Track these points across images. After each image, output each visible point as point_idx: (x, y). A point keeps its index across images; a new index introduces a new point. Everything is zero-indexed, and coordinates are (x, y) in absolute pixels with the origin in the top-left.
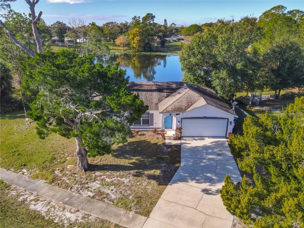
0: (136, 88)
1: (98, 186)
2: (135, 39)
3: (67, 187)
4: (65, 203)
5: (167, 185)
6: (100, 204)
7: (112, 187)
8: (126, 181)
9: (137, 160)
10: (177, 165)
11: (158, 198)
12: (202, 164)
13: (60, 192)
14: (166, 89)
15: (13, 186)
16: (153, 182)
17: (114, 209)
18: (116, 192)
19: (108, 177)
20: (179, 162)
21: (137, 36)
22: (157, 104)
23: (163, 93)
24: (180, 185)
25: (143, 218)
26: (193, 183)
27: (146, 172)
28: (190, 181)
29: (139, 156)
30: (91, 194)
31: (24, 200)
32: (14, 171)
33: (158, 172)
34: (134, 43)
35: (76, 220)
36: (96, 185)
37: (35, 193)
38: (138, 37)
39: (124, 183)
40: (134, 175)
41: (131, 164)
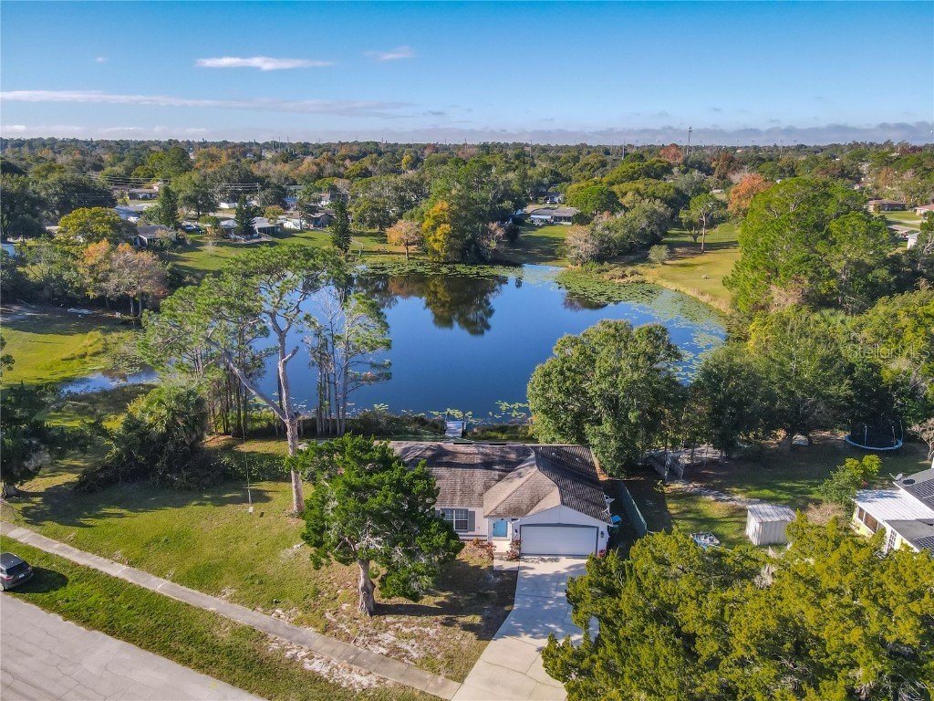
1: (393, 639)
2: (439, 231)
3: (348, 639)
4: (351, 662)
5: (490, 640)
6: (398, 665)
7: (413, 641)
8: (432, 632)
9: (446, 597)
10: (507, 608)
11: (477, 658)
12: (546, 608)
13: (340, 646)
14: (500, 463)
15: (271, 636)
16: (470, 634)
17: (417, 672)
18: (419, 648)
19: (406, 624)
20: (512, 603)
21: (445, 222)
22: (481, 495)
24: (509, 640)
25: (456, 684)
26: (526, 638)
27: (461, 619)
28: (523, 635)
29: (451, 590)
30: (385, 651)
31: (294, 657)
32: (264, 613)
33: (477, 620)
34: (436, 241)
35: (370, 684)
36: (389, 637)
37: (306, 647)
38: (448, 226)
39: (428, 635)
40: (442, 623)
41: (438, 604)
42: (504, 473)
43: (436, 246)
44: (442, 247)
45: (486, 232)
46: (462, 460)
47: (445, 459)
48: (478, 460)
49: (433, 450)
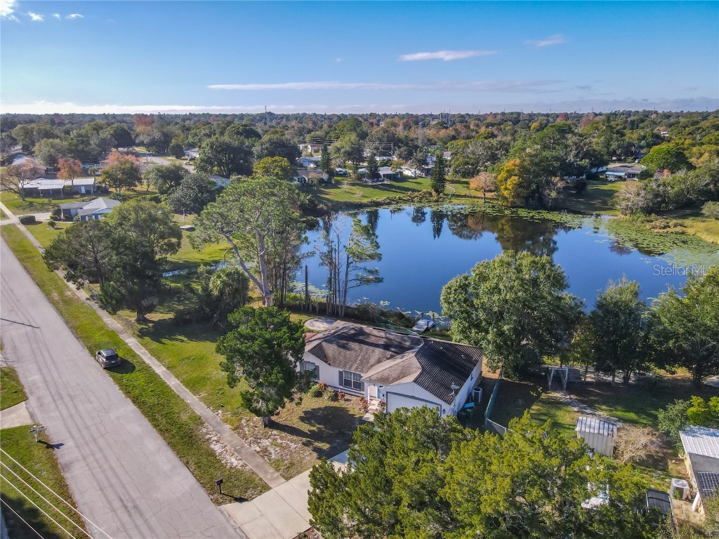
1: (268, 444)
2: (509, 182)
3: (245, 437)
4: (235, 450)
6: (260, 460)
7: (278, 449)
8: (293, 446)
9: (318, 428)
11: (307, 469)
13: (237, 439)
15: (206, 424)
17: (267, 466)
18: (278, 453)
19: (282, 438)
21: (516, 175)
22: (372, 366)
23: (388, 352)
25: (284, 480)
29: (324, 425)
30: (258, 449)
31: (210, 439)
32: (212, 410)
34: (506, 189)
35: (237, 466)
36: (266, 442)
37: (219, 435)
38: (516, 178)
39: (290, 447)
40: (303, 444)
41: (309, 431)
42: (395, 354)
43: (506, 193)
44: (510, 194)
45: (548, 183)
46: (372, 340)
47: (361, 338)
48: (381, 342)
49: (356, 330)
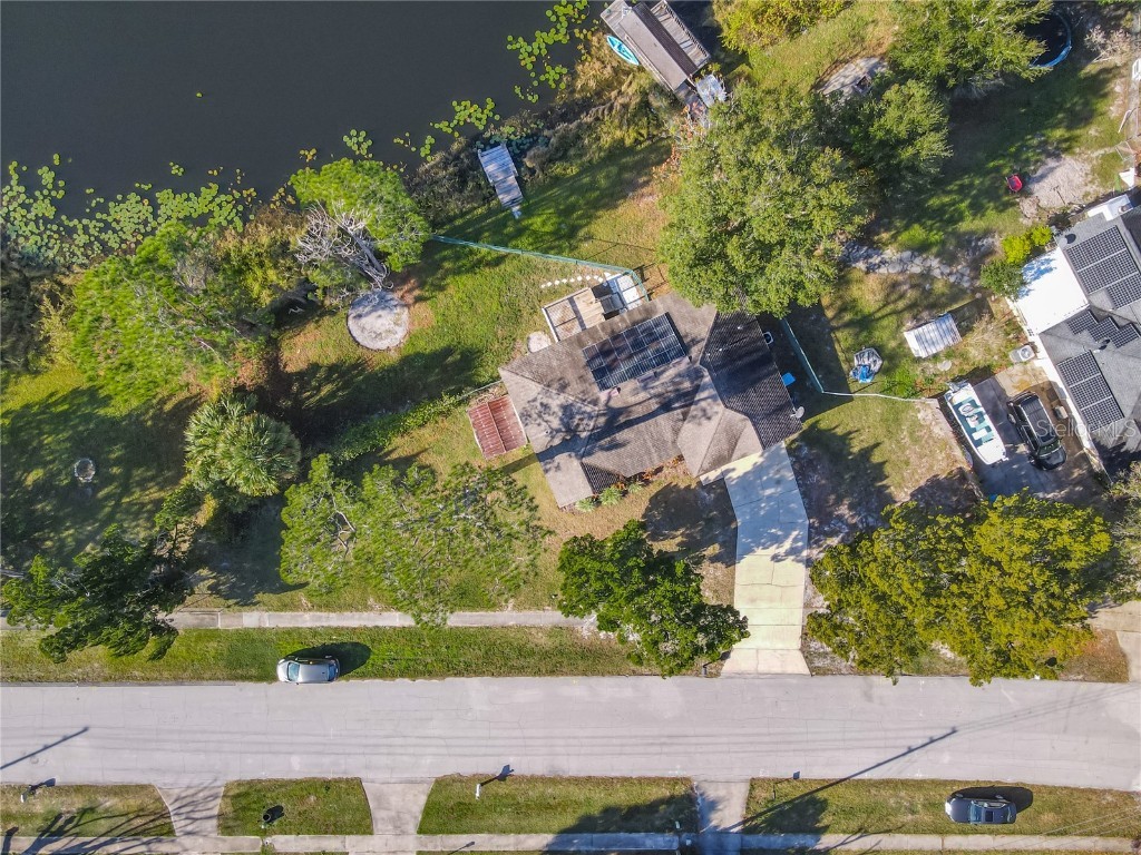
0: (622, 419)
5: (735, 564)
9: (682, 534)
10: (733, 526)
11: (733, 584)
12: (762, 513)
16: (719, 565)
20: (734, 519)
22: (674, 442)
23: (675, 412)
24: (748, 559)
26: (759, 551)
27: (705, 553)
28: (755, 549)
29: (682, 526)
33: (717, 548)
42: (686, 409)
46: (639, 412)
48: (653, 404)
